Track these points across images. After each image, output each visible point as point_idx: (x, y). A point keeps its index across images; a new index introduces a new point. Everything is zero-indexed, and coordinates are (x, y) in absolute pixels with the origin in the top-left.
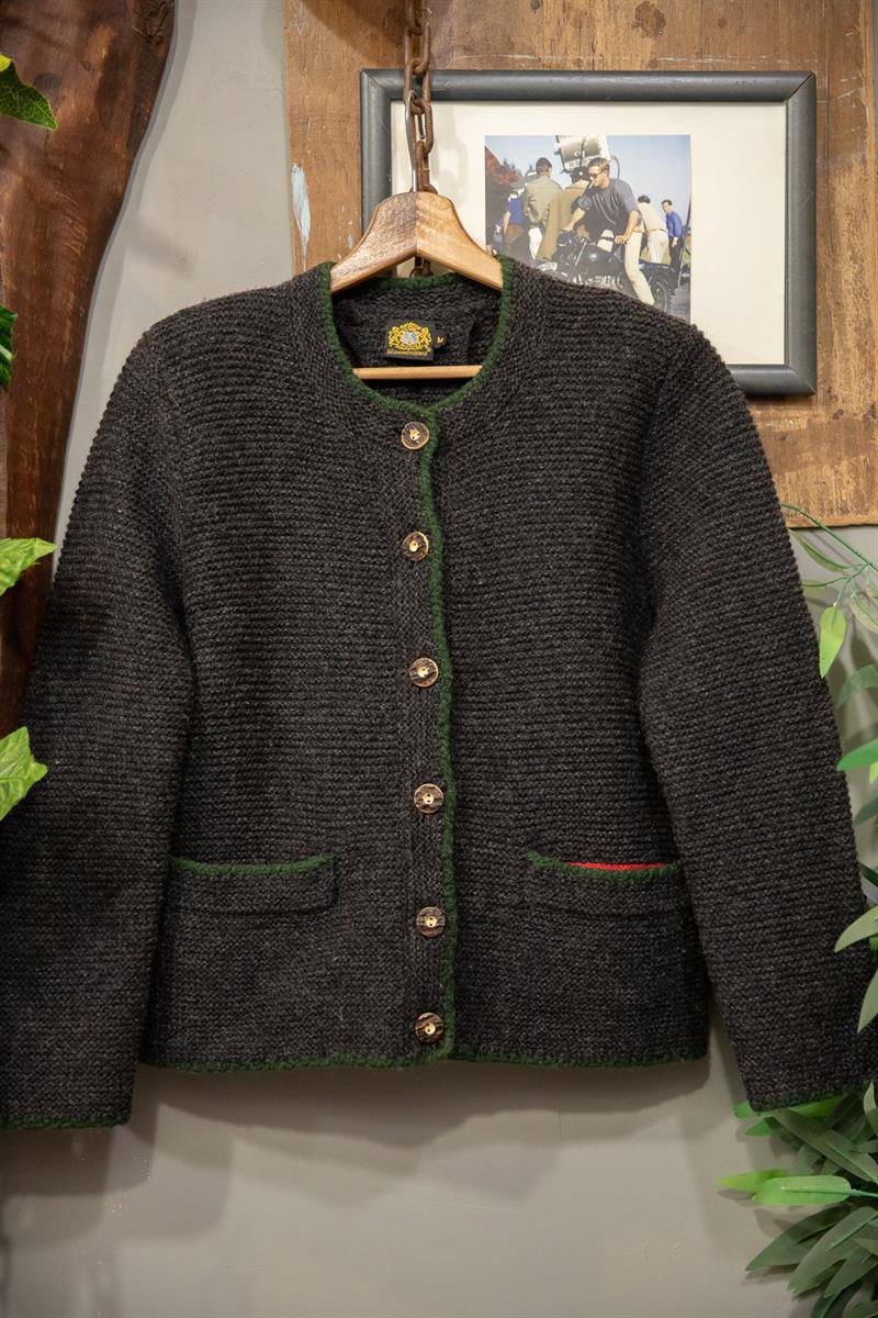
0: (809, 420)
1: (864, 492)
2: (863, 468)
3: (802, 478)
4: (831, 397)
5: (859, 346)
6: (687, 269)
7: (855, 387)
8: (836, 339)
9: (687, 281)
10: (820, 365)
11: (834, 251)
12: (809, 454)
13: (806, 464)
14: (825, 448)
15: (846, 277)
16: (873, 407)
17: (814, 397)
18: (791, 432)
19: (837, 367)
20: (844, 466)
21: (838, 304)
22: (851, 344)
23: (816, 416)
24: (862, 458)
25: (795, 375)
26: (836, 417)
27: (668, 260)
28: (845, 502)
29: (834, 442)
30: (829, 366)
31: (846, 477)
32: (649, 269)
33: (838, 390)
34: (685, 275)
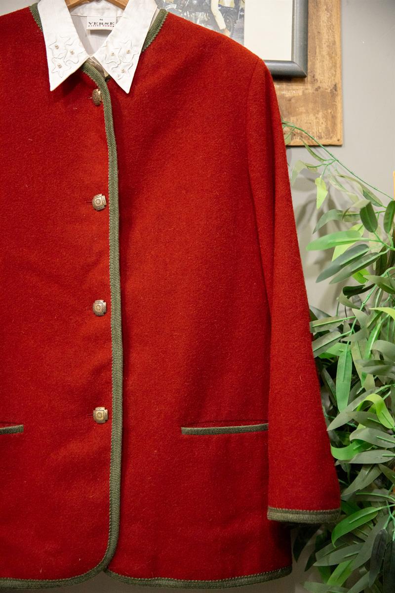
0: (303, 92)
1: (330, 128)
2: (330, 117)
3: (299, 120)
4: (314, 80)
5: (329, 54)
6: (243, 10)
7: (326, 75)
8: (317, 51)
9: (242, 17)
10: (309, 64)
11: (317, 6)
12: (303, 108)
13: (301, 113)
14: (311, 105)
15: (323, 19)
16: (335, 85)
17: (306, 79)
18: (294, 97)
19: (318, 65)
20: (320, 115)
21: (319, 32)
22: (325, 53)
23: (307, 89)
24: (329, 111)
25: (297, 67)
26: (317, 90)
27: (233, 6)
28: (321, 133)
29: (315, 102)
30: (314, 64)
31: (321, 121)
32: (224, 11)
33: (317, 77)
34: (242, 13)
